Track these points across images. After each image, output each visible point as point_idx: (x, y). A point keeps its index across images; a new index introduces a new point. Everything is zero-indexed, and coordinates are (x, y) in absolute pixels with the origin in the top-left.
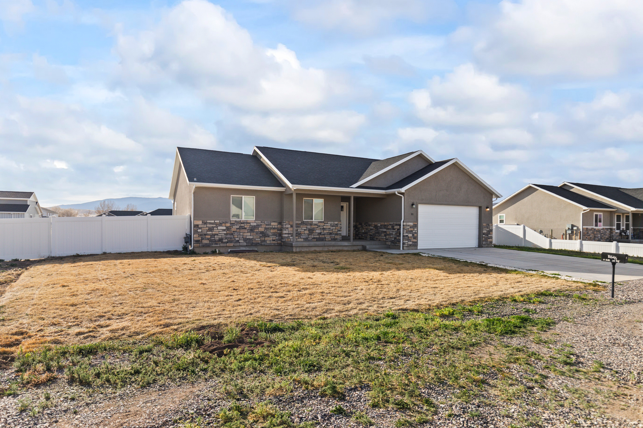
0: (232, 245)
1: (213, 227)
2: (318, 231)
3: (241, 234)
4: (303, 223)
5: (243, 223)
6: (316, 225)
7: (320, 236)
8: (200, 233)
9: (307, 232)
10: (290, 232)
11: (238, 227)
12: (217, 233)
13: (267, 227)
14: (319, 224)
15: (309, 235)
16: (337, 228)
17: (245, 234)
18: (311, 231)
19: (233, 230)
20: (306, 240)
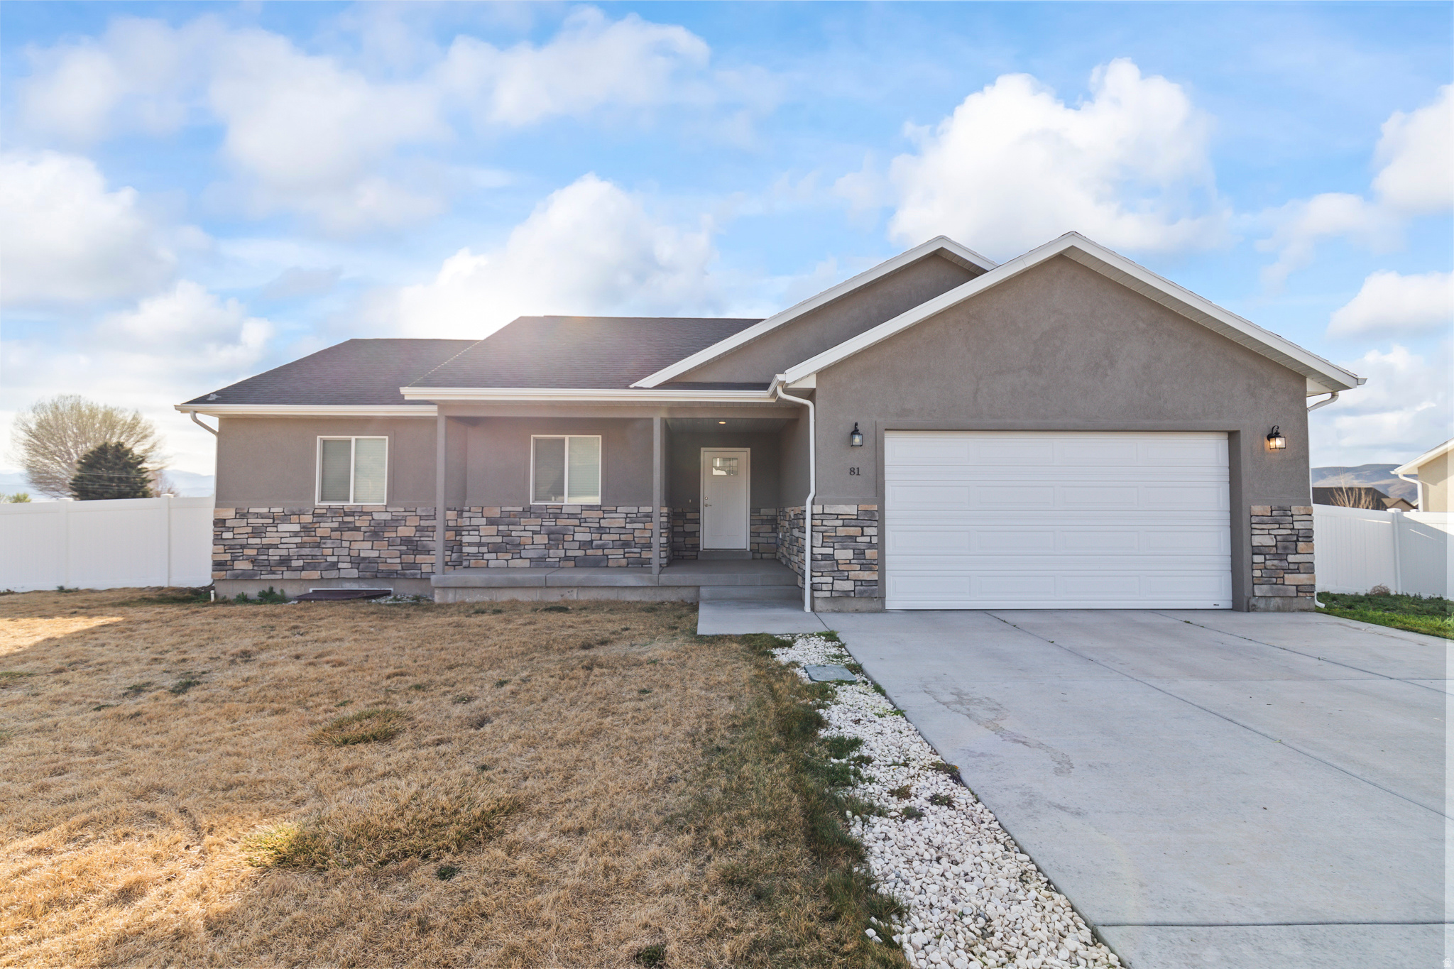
0: (315, 575)
1: (265, 526)
2: (578, 537)
3: (346, 544)
4: (528, 512)
5: (352, 514)
6: (571, 516)
7: (589, 552)
8: (227, 543)
9: (542, 539)
10: (484, 540)
11: (336, 525)
12: (276, 541)
13: (423, 523)
14: (585, 514)
15: (548, 547)
16: (648, 525)
17: (356, 546)
18: (556, 537)
19: (320, 532)
20: (539, 562)
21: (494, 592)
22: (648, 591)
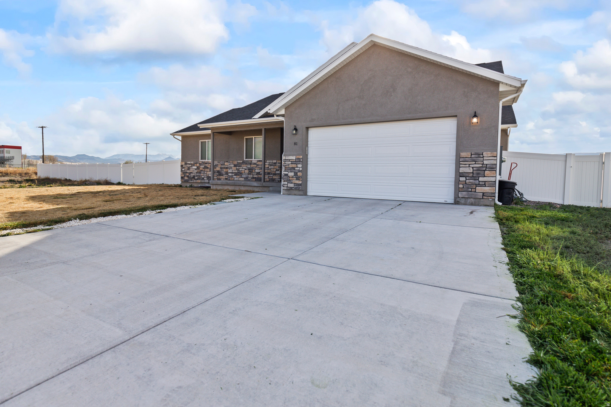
0: (199, 181)
1: (190, 167)
2: (257, 171)
3: (206, 172)
4: (244, 162)
5: (206, 163)
6: (255, 164)
7: (259, 176)
8: (183, 172)
9: (247, 171)
10: (233, 171)
11: (203, 167)
12: (192, 171)
13: (222, 166)
14: (258, 163)
15: (249, 174)
16: (275, 167)
17: (208, 173)
18: (251, 170)
19: (201, 169)
20: (246, 179)
21: (223, 186)
22: (261, 188)
